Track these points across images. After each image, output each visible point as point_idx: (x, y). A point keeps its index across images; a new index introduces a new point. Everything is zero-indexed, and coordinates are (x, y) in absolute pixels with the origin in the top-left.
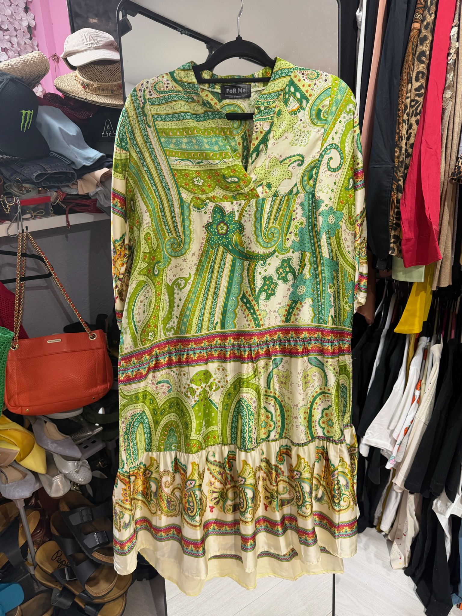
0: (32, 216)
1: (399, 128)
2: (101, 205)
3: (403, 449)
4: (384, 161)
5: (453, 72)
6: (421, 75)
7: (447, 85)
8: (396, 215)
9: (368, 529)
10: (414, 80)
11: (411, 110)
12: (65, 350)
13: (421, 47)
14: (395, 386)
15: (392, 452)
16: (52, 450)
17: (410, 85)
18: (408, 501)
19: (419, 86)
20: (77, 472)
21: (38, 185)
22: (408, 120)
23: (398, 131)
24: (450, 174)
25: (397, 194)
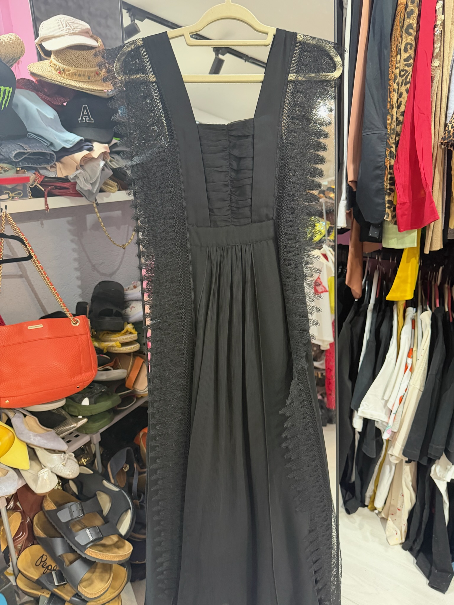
0: (9, 197)
1: (390, 97)
2: (81, 188)
3: (398, 419)
4: (377, 128)
5: (440, 43)
6: (409, 46)
7: (435, 55)
8: (390, 180)
9: (360, 509)
10: (402, 51)
11: (401, 80)
12: (46, 337)
13: (408, 21)
14: (388, 355)
15: (387, 423)
16: (36, 443)
17: (399, 56)
18: (404, 472)
19: (407, 57)
20: (64, 465)
21: (16, 165)
22: (398, 89)
23: (389, 99)
24: (440, 139)
25: (390, 160)
